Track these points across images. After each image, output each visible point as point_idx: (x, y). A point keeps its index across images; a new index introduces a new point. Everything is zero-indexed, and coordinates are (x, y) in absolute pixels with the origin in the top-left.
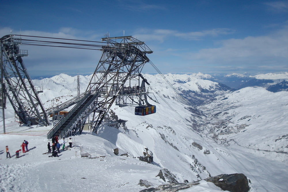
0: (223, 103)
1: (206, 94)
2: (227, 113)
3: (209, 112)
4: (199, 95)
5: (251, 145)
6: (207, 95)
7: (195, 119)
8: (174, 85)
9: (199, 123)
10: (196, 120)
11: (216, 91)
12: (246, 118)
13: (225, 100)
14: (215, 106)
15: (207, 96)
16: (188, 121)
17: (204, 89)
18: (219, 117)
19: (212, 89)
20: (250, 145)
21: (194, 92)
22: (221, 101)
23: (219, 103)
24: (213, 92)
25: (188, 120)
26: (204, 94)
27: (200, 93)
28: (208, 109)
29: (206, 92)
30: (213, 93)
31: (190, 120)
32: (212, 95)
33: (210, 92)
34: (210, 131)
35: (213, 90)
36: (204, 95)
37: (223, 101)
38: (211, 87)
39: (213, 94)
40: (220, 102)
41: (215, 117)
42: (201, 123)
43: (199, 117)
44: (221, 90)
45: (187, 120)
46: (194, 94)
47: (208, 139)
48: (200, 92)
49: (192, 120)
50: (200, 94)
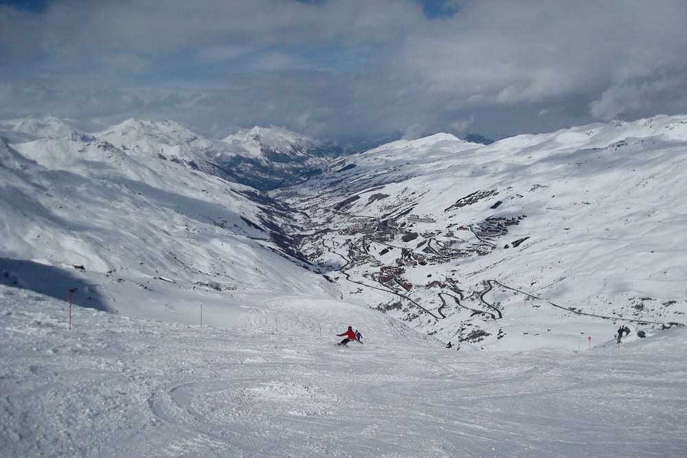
0: (344, 177)
1: (284, 165)
2: (380, 197)
3: (307, 202)
4: (265, 170)
5: (645, 303)
6: (287, 168)
7: (274, 222)
8: (193, 142)
9: (290, 234)
10: (280, 225)
11: (310, 160)
12: (475, 201)
13: (347, 172)
14: (323, 187)
15: (286, 171)
16: (254, 225)
17: (278, 152)
18: (353, 210)
19: (300, 154)
20: (640, 307)
21: (250, 161)
22: (338, 175)
23: (334, 180)
24: (301, 160)
25: (253, 222)
26: (277, 165)
27: (266, 164)
28: (304, 196)
29: (283, 162)
30: (302, 164)
31: (258, 223)
32: (301, 169)
33: (293, 160)
34: (349, 256)
35: (302, 155)
36: (279, 169)
37: (343, 173)
38: (296, 148)
39: (301, 166)
40: (335, 177)
41: (340, 214)
42: (296, 233)
43: (284, 215)
44: (323, 157)
45: (249, 223)
46: (250, 165)
47: (361, 286)
48: (267, 161)
49: (265, 223)
50: (266, 167)
